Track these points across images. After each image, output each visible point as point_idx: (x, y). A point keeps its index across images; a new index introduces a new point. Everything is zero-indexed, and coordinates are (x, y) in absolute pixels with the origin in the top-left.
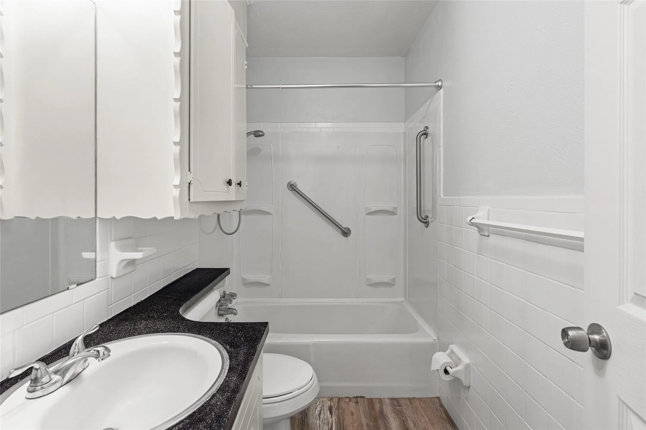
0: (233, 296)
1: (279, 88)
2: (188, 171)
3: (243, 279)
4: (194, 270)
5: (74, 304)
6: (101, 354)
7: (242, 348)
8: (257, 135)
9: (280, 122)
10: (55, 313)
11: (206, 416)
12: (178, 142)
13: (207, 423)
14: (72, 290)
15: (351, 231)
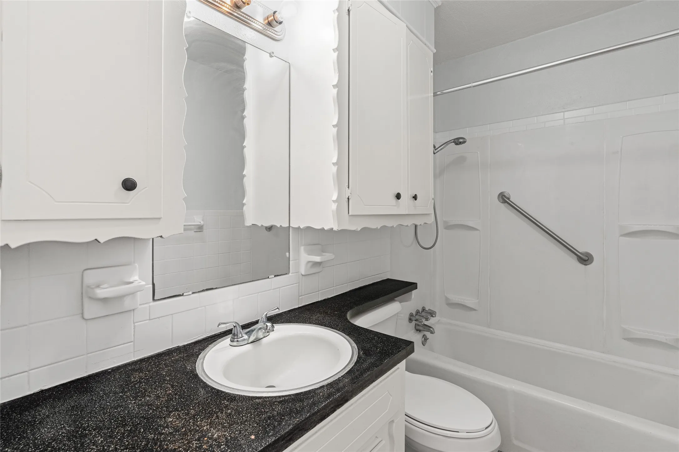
0: (432, 314)
1: (471, 87)
2: (347, 187)
3: (447, 299)
4: (384, 280)
5: (273, 289)
6: (268, 328)
7: (372, 358)
8: (457, 142)
9: (489, 124)
10: (259, 294)
11: (306, 399)
12: (336, 163)
13: (303, 404)
14: (271, 279)
15: (594, 258)
